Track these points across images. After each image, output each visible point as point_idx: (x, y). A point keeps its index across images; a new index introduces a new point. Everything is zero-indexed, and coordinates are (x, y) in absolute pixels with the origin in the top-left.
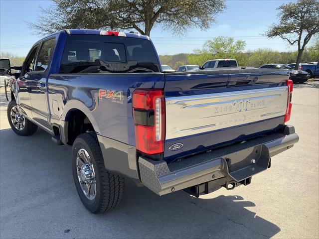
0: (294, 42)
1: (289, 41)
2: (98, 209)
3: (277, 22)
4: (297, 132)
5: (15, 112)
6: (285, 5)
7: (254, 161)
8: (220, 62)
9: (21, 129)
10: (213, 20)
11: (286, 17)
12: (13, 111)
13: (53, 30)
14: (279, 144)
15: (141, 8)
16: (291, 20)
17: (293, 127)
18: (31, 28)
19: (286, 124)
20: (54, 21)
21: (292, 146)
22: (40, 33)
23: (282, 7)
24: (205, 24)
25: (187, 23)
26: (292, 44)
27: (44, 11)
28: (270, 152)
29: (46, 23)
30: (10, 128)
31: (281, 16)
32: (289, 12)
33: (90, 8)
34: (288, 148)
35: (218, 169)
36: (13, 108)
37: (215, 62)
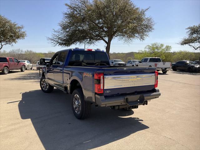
0: (197, 48)
1: (194, 47)
3: (187, 36)
4: (160, 92)
5: (44, 82)
6: (191, 27)
7: (139, 101)
8: (150, 59)
9: (46, 90)
10: (147, 35)
11: (192, 34)
12: (43, 81)
13: (59, 41)
14: (150, 96)
15: (106, 30)
16: (195, 36)
17: (159, 90)
18: (48, 40)
19: (156, 88)
20: (60, 36)
21: (158, 97)
22: (52, 42)
23: (189, 28)
24: (142, 38)
25: (132, 37)
26: (196, 49)
27: (55, 31)
28: (145, 98)
29: (55, 37)
30: (41, 89)
31: (189, 33)
32: (194, 31)
33: (79, 29)
34: (156, 98)
35: (123, 101)
36: (43, 80)
37: (148, 59)
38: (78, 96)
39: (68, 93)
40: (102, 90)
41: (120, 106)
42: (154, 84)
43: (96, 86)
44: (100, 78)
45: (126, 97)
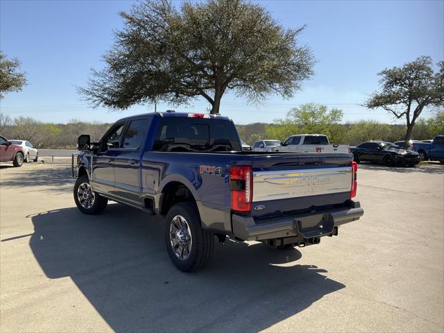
0: (401, 115)
1: (394, 113)
2: (190, 267)
3: (380, 90)
4: (362, 207)
5: (83, 189)
6: (388, 69)
7: (321, 227)
8: (306, 137)
9: (89, 207)
10: (298, 87)
11: (390, 84)
12: (81, 188)
13: (106, 96)
14: (345, 215)
15: (210, 73)
16: (396, 88)
17: (359, 203)
18: (79, 93)
20: (107, 86)
21: (358, 219)
22: (89, 99)
23: (384, 72)
24: (287, 93)
25: (265, 89)
26: (399, 117)
27: (96, 74)
28: (335, 221)
29: (97, 88)
30: (76, 206)
31: (384, 83)
32: (394, 78)
33: (150, 71)
34: (354, 220)
35: (290, 227)
36: (82, 185)
37: (300, 137)
38: (183, 219)
39: (154, 214)
40: (247, 203)
41: (284, 239)
42: (350, 190)
43: (235, 195)
44: (244, 176)
45: (297, 219)
